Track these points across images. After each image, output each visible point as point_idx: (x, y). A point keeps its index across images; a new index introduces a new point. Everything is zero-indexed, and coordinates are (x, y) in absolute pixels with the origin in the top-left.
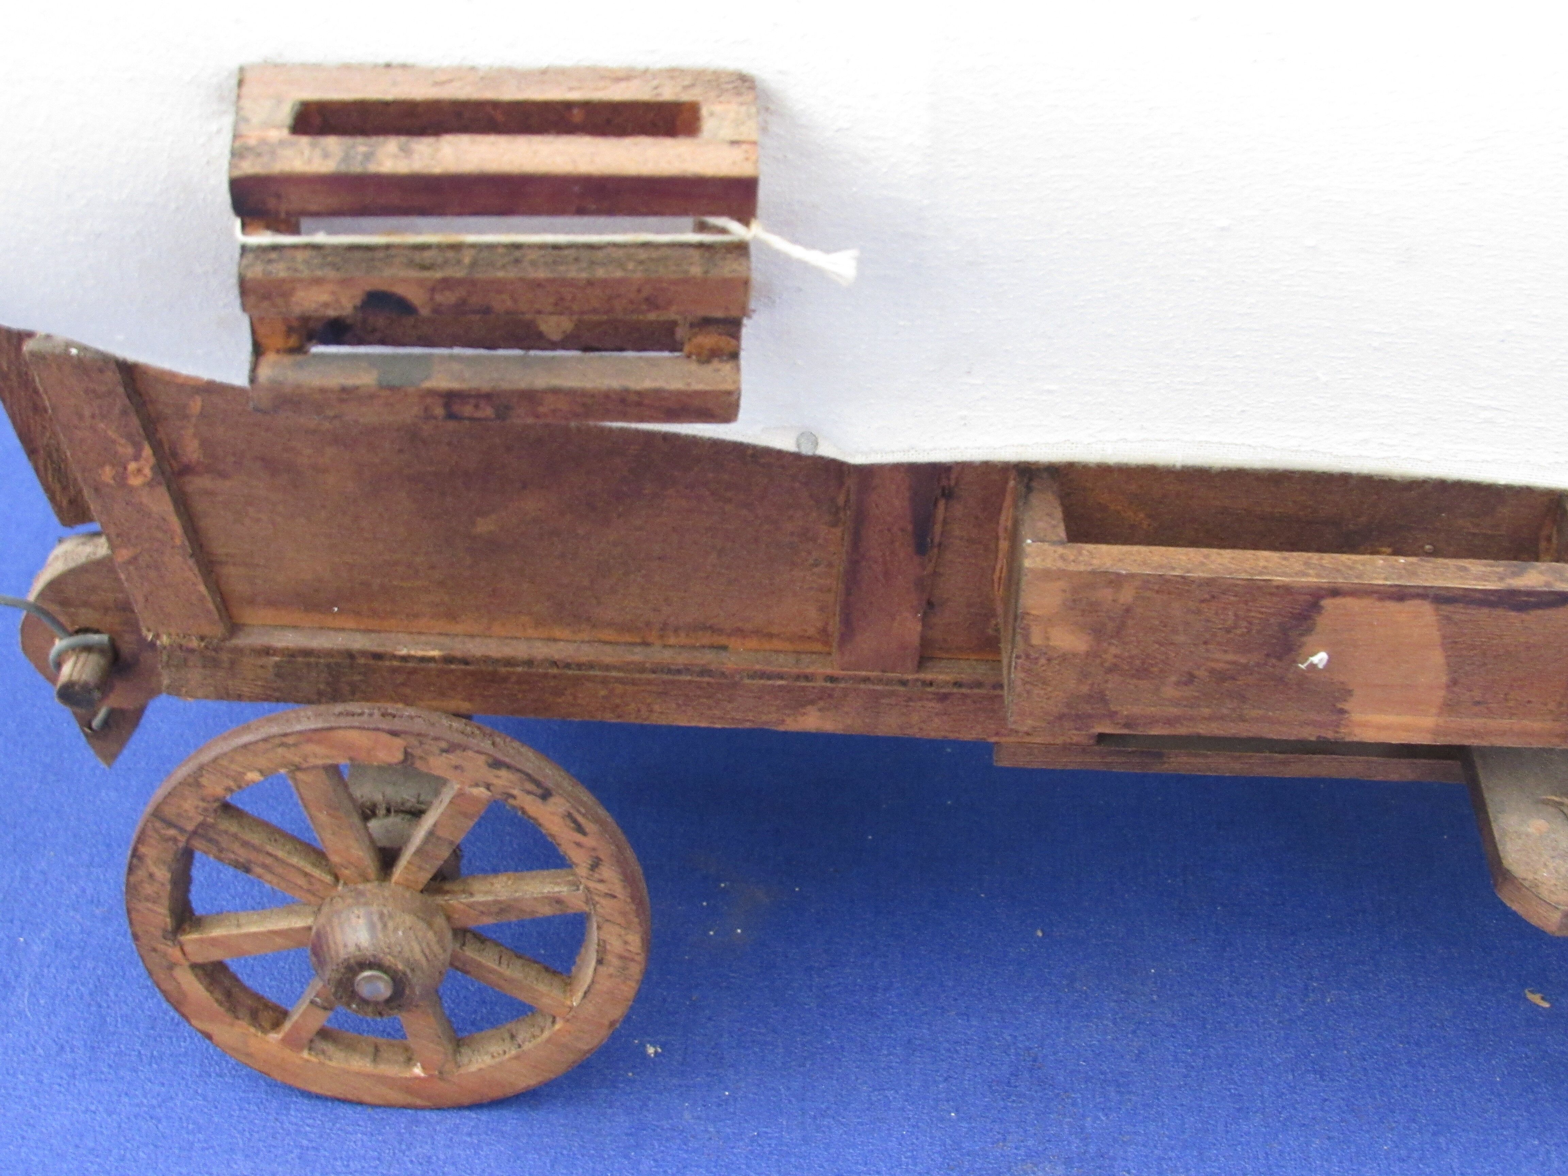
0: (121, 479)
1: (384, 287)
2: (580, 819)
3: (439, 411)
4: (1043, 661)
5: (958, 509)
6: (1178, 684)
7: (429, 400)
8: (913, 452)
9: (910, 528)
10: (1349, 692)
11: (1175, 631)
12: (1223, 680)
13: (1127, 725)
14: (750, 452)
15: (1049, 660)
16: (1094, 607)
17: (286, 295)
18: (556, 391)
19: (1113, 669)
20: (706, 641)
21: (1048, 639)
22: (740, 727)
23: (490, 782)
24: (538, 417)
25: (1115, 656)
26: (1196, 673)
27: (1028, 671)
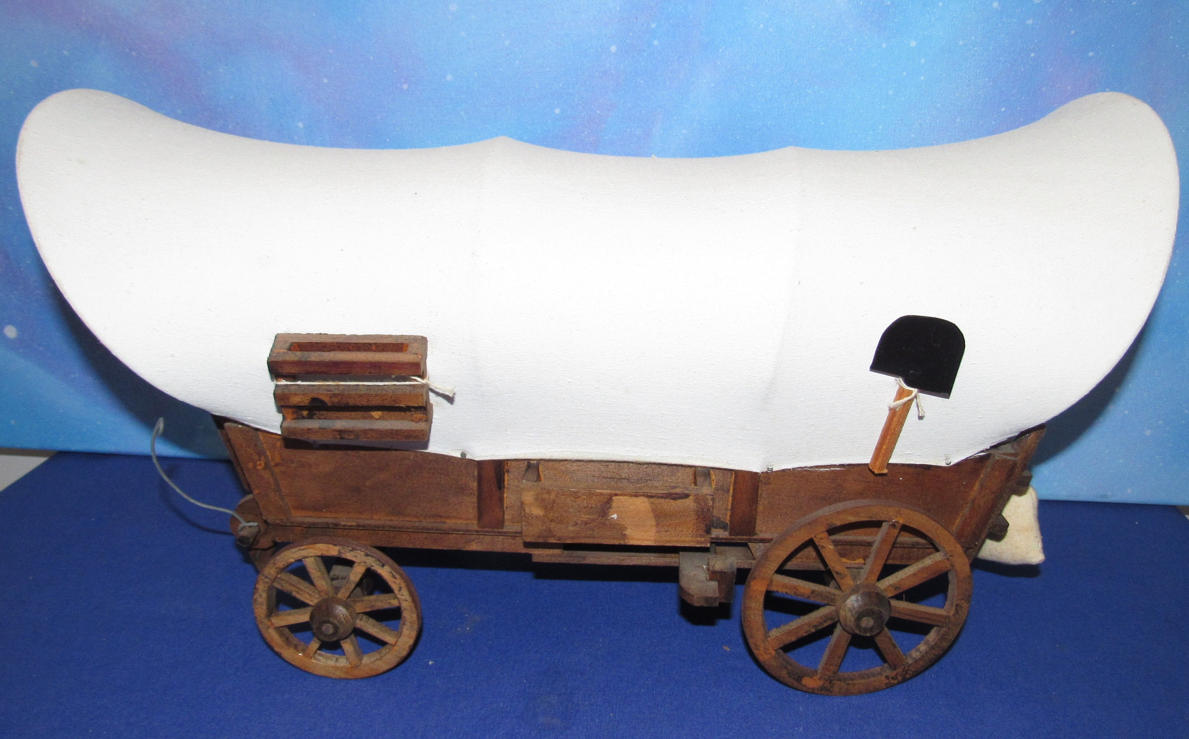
0: (255, 466)
1: (316, 396)
2: (394, 573)
3: (338, 437)
4: (530, 518)
5: (511, 476)
6: (572, 525)
7: (334, 433)
8: (493, 456)
9: (496, 481)
10: (626, 528)
11: (569, 508)
12: (587, 524)
13: (559, 540)
14: (447, 458)
15: (532, 518)
16: (543, 500)
17: (288, 399)
18: (371, 430)
19: (552, 521)
20: (439, 520)
21: (531, 511)
22: (452, 549)
23: (365, 561)
24: (367, 438)
25: (552, 517)
26: (578, 522)
27: (526, 522)
